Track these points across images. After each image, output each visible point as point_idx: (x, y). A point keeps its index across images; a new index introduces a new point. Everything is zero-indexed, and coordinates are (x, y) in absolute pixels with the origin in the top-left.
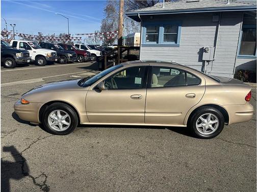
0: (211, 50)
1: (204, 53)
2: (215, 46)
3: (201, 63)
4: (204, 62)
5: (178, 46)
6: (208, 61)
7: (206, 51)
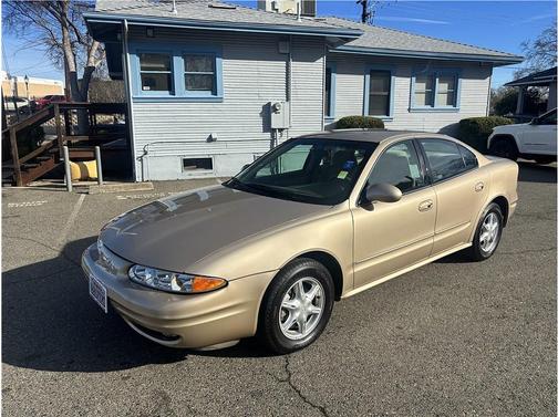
0: (284, 108)
1: (273, 114)
2: (288, 99)
3: (268, 135)
4: (273, 131)
5: (220, 100)
6: (281, 130)
7: (275, 110)
